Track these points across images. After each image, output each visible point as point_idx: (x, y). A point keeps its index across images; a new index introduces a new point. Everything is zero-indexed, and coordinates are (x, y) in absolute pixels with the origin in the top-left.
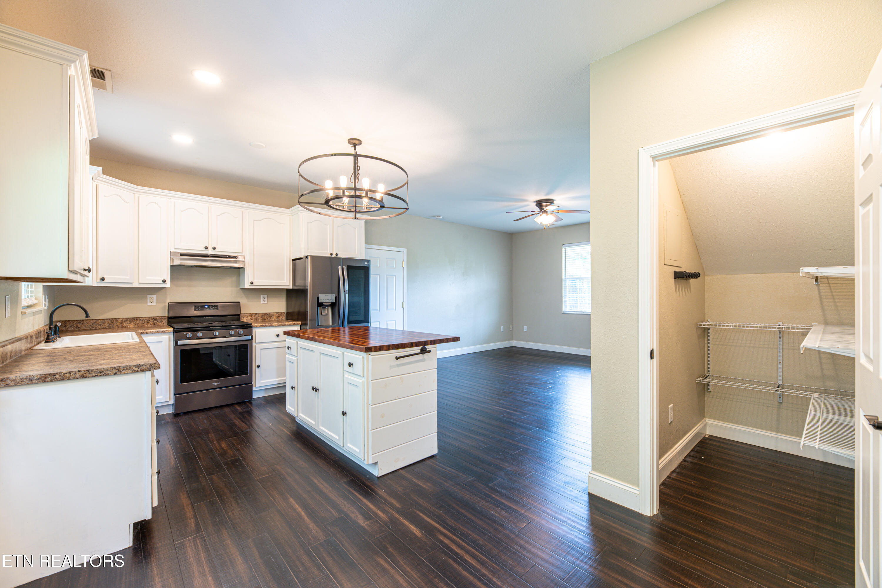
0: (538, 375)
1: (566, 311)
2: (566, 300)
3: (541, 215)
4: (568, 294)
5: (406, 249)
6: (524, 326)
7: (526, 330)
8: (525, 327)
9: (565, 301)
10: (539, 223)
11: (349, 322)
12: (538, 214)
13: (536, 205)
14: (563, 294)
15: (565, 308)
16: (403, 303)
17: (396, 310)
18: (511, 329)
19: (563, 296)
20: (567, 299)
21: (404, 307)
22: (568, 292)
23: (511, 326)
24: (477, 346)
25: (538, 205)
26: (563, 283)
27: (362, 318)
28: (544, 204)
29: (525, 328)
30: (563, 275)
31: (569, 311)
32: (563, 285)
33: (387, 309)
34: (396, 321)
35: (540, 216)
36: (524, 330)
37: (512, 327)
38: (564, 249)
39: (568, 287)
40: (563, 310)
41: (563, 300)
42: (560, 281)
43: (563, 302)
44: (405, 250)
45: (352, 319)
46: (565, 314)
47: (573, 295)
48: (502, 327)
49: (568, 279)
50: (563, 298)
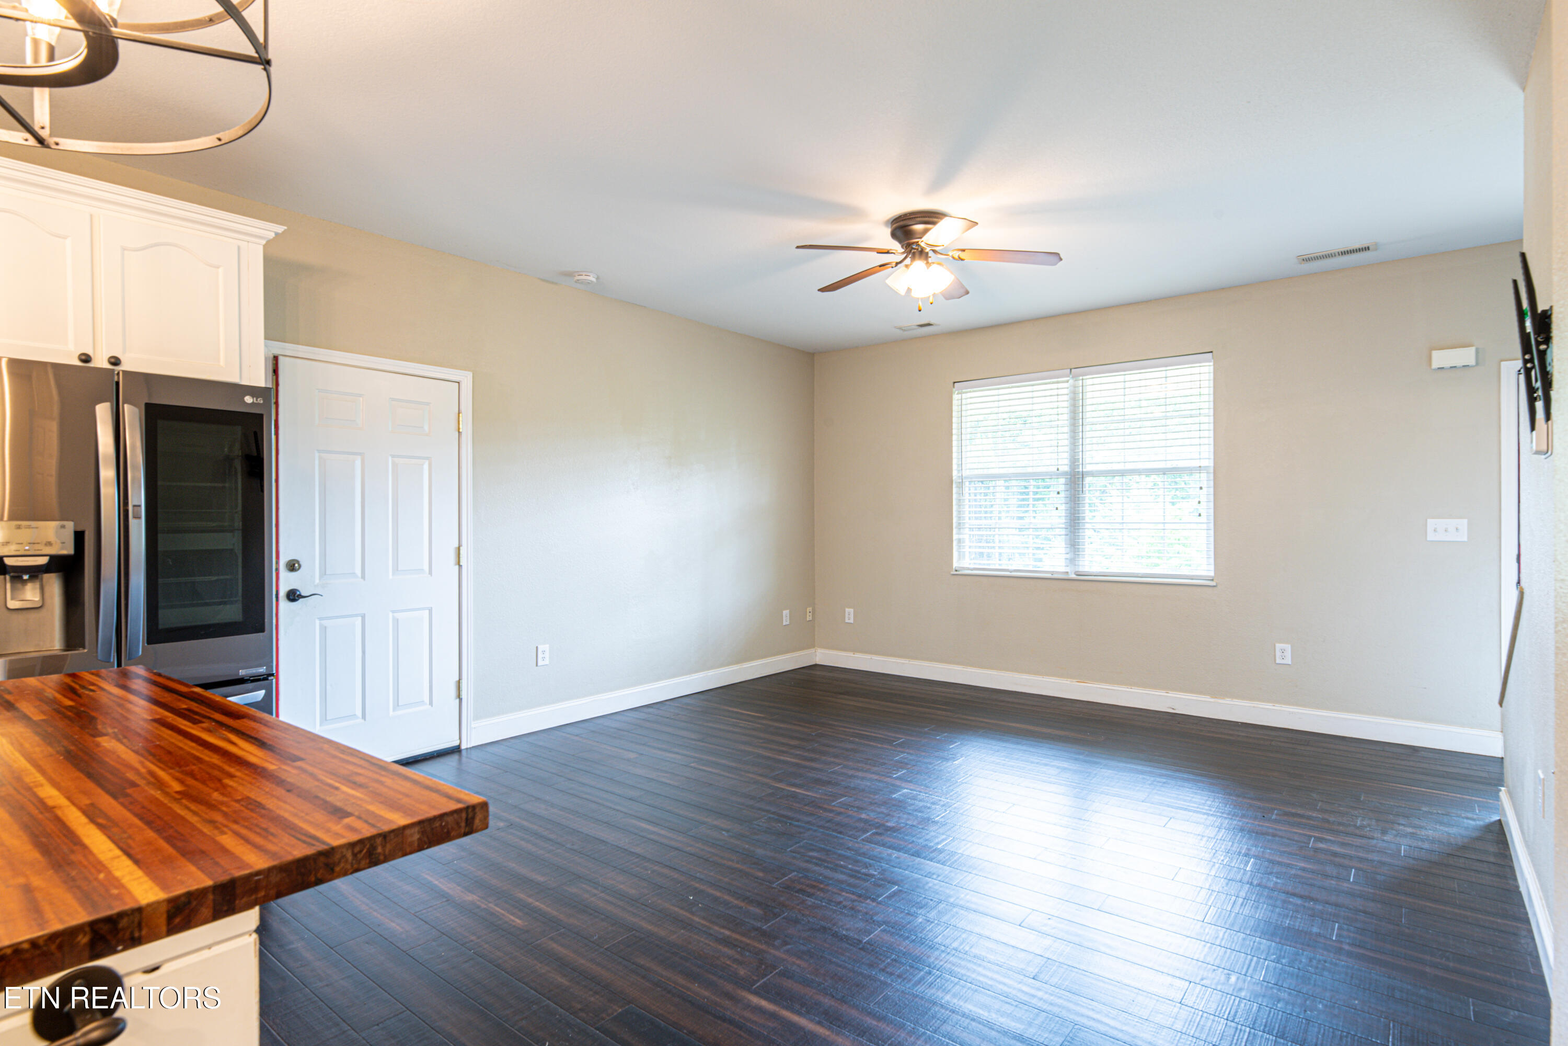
0: (898, 783)
1: (964, 568)
2: (961, 536)
3: (907, 266)
4: (967, 520)
5: (470, 375)
6: (847, 610)
7: (852, 621)
8: (850, 611)
9: (959, 541)
10: (902, 292)
11: (156, 635)
12: (897, 264)
13: (894, 235)
14: (955, 520)
15: (959, 559)
16: (459, 549)
17: (430, 573)
18: (809, 618)
19: (954, 525)
20: (966, 535)
21: (463, 562)
22: (967, 515)
23: (809, 609)
24: (711, 673)
25: (899, 233)
26: (955, 490)
27: (232, 612)
28: (919, 227)
29: (850, 615)
30: (955, 467)
31: (972, 566)
32: (955, 496)
33: (396, 569)
34: (430, 610)
35: (904, 268)
36: (847, 621)
37: (814, 612)
38: (956, 397)
39: (967, 502)
40: (956, 564)
41: (955, 537)
42: (947, 483)
43: (955, 543)
44: (466, 378)
45: (169, 617)
46: (959, 575)
47: (978, 522)
48: (786, 613)
49: (966, 478)
50: (955, 531)
